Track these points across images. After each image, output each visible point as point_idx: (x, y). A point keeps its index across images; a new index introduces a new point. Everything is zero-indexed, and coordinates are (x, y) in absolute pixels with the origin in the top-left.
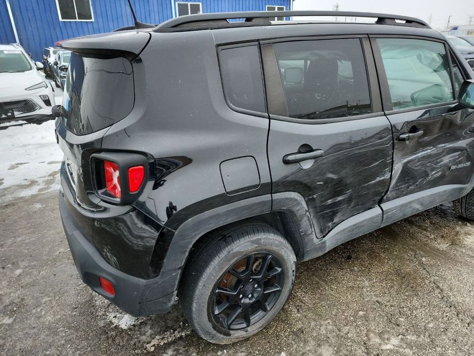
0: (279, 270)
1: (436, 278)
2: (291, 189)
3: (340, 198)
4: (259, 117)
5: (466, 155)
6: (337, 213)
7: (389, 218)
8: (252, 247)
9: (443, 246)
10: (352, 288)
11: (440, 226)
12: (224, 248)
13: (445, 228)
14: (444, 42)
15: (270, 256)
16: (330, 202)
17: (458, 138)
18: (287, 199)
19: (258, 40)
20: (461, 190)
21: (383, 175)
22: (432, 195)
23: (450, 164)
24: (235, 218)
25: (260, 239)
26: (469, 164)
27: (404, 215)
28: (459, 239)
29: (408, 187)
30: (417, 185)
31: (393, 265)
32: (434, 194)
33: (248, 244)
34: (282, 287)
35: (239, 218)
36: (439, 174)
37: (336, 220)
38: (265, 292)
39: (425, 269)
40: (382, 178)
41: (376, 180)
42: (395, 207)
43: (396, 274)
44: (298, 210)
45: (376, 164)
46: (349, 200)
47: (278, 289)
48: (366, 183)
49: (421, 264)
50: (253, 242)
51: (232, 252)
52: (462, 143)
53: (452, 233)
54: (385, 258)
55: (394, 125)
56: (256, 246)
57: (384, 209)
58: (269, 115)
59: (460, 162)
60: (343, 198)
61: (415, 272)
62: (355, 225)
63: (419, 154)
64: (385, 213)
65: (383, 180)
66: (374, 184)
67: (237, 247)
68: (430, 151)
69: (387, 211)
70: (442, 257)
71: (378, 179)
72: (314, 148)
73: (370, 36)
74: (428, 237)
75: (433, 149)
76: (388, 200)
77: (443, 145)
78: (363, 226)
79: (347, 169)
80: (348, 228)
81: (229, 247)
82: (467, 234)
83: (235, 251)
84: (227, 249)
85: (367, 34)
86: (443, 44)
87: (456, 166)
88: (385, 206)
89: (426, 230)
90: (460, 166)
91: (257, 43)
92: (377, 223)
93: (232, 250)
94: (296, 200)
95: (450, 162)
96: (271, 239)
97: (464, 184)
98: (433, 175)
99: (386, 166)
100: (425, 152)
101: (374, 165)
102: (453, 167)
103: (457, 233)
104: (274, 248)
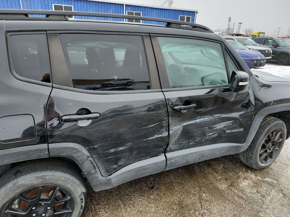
0: (69, 198)
1: (206, 211)
2: (68, 141)
3: (121, 148)
4: (43, 86)
5: (239, 123)
6: (121, 159)
7: (173, 164)
8: (37, 181)
9: (223, 186)
10: (141, 212)
11: (229, 171)
12: (12, 180)
13: (231, 172)
14: (221, 42)
15: (58, 188)
16: (112, 150)
17: (232, 111)
18: (65, 148)
19: (46, 30)
20: (238, 147)
21: (161, 134)
22: (211, 149)
23: (225, 129)
24: (11, 160)
25: (46, 176)
26: (242, 130)
27: (187, 162)
28: (238, 182)
29: (189, 143)
30: (196, 142)
31: (180, 197)
32: (213, 149)
33: (33, 178)
34: (73, 210)
35: (16, 161)
36: (216, 135)
37: (120, 163)
38: (55, 213)
39: (201, 203)
40: (160, 136)
41: (154, 137)
42: (178, 156)
43: (178, 204)
44: (78, 156)
45: (152, 125)
46: (130, 150)
47: (69, 211)
48: (145, 139)
49: (200, 198)
50: (38, 178)
51: (17, 184)
52: (236, 115)
53: (235, 177)
54: (177, 190)
55: (169, 99)
56: (41, 180)
57: (167, 157)
58: (52, 85)
59: (234, 128)
60: (124, 148)
61: (193, 204)
62: (140, 168)
63: (198, 120)
64: (168, 160)
65: (161, 137)
66: (153, 139)
67: (23, 180)
68: (207, 118)
69: (170, 159)
70: (218, 195)
71: (156, 136)
72: (92, 112)
73: (151, 35)
74: (216, 178)
75: (210, 117)
76: (172, 151)
77: (219, 115)
78: (149, 168)
79: (124, 128)
80: (133, 169)
81: (15, 180)
82: (245, 178)
83: (20, 184)
84: (13, 181)
85: (149, 33)
86: (220, 44)
87: (231, 131)
88: (169, 155)
89: (217, 172)
90: (234, 131)
91: (45, 32)
92: (161, 166)
93: (18, 182)
94: (75, 149)
95: (225, 127)
96: (57, 176)
97: (240, 143)
98: (209, 136)
99: (162, 127)
100: (203, 119)
101: (151, 126)
102: (228, 131)
103: (238, 177)
104: (60, 183)
